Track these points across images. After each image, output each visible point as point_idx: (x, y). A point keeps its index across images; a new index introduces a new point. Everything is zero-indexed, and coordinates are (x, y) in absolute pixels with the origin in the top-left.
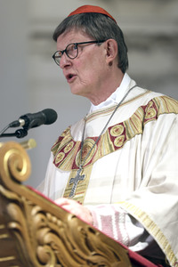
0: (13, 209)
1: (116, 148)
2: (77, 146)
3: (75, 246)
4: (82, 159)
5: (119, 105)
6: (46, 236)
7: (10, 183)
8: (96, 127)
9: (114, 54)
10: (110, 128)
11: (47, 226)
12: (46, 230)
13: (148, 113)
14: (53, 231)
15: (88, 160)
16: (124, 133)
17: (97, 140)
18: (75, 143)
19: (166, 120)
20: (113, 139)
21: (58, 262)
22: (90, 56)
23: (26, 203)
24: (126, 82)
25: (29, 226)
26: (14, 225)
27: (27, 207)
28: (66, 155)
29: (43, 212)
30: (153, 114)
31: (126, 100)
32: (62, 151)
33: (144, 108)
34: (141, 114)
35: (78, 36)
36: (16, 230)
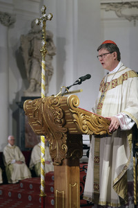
1: (113, 87)
6: (85, 122)
7: (73, 108)
8: (109, 79)
9: (116, 56)
10: (113, 80)
13: (124, 77)
14: (87, 120)
17: (109, 83)
19: (130, 79)
20: (113, 84)
21: (89, 129)
22: (109, 58)
23: (79, 113)
24: (120, 64)
25: (79, 120)
26: (75, 120)
29: (84, 115)
30: (126, 78)
33: (123, 75)
34: (122, 77)
35: (104, 51)
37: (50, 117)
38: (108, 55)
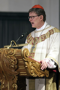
0: (26, 63)
1: (43, 41)
2: (33, 38)
3: (38, 69)
4: (34, 42)
5: (44, 30)
6: (32, 67)
7: (26, 58)
10: (41, 36)
14: (34, 66)
15: (36, 43)
16: (45, 37)
18: (32, 38)
20: (42, 38)
21: (35, 73)
23: (29, 61)
25: (29, 66)
26: (26, 66)
28: (30, 40)
29: (32, 63)
30: (52, 33)
31: (45, 28)
32: (29, 39)
33: (49, 31)
34: (49, 33)
36: (27, 67)
37: (6, 63)
38: (36, 17)
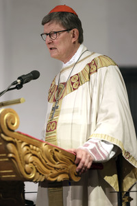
0: (10, 146)
1: (74, 89)
3: (47, 161)
4: (58, 96)
6: (29, 158)
7: (8, 133)
9: (77, 37)
10: (71, 77)
11: (31, 153)
12: (30, 155)
13: (92, 69)
14: (34, 155)
16: (78, 81)
20: (72, 83)
21: (37, 171)
23: (17, 142)
25: (19, 154)
26: (11, 155)
27: (18, 144)
32: (51, 91)
33: (89, 65)
34: (88, 69)
36: (13, 158)
